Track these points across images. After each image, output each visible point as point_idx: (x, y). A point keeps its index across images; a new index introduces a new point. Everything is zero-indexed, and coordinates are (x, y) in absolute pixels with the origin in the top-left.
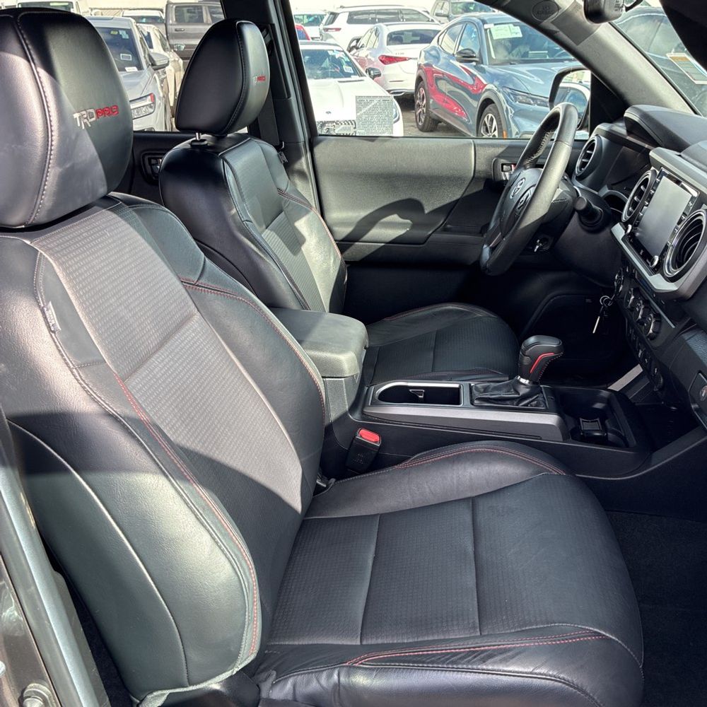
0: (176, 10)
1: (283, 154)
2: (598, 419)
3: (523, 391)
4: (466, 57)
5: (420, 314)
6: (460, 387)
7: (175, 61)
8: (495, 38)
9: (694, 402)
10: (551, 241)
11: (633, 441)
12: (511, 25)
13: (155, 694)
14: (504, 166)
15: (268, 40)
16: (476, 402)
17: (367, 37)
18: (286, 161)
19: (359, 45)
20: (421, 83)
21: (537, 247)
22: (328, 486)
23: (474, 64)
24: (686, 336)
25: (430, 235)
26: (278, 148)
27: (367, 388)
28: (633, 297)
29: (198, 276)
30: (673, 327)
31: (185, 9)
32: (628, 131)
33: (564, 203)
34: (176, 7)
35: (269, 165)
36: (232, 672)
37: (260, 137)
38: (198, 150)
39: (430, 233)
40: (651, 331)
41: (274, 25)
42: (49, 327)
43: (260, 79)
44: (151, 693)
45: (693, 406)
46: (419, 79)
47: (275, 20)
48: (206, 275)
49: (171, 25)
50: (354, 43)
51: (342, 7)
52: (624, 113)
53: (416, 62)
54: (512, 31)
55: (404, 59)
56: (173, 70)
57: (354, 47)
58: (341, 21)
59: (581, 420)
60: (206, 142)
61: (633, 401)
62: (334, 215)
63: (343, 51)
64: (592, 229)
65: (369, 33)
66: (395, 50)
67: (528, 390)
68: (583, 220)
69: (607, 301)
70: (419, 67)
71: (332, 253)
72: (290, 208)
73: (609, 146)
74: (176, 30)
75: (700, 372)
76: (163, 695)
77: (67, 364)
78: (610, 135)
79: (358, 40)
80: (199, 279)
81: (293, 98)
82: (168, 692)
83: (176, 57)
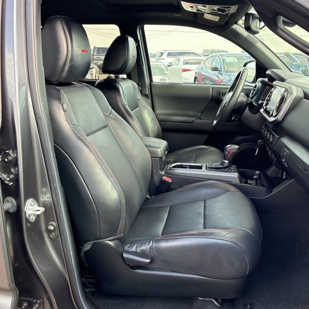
0: (97, 50)
1: (140, 87)
2: (255, 180)
3: (226, 165)
4: (215, 69)
5: (190, 149)
6: (202, 165)
7: (96, 68)
8: (227, 62)
9: (283, 159)
10: (239, 117)
11: (266, 185)
12: (233, 57)
13: (88, 243)
14: (223, 95)
15: (137, 45)
16: (208, 169)
17: (175, 62)
18: (141, 89)
19: (171, 65)
20: (197, 79)
21: (233, 118)
22: (151, 198)
23: (218, 71)
24: (281, 139)
25: (195, 120)
26: (138, 85)
27: (167, 166)
28: (266, 132)
29: (109, 114)
30: (278, 137)
31: (101, 50)
32: (268, 80)
33: (243, 102)
34: (98, 49)
35: (134, 89)
36: (115, 237)
37: (131, 80)
38: (109, 80)
39: (194, 119)
40: (271, 140)
41: (139, 40)
42: (64, 110)
43: (133, 56)
44: (87, 242)
45: (283, 160)
46: (196, 78)
47: (139, 38)
48: (111, 114)
49: (95, 55)
50: (169, 64)
51: (165, 50)
52: (266, 72)
53: (194, 71)
54: (234, 59)
55: (190, 70)
56: (95, 72)
57: (169, 65)
58: (165, 56)
59: (248, 180)
60: (112, 78)
61: (269, 175)
62: (158, 111)
63: (165, 65)
64: (254, 112)
65: (176, 60)
66: (186, 67)
67: (227, 165)
68: (250, 109)
69: (261, 142)
70: (196, 73)
71: (156, 124)
72: (141, 106)
73: (262, 87)
74: (97, 57)
75: (285, 147)
76: (91, 243)
77: (68, 122)
78: (262, 82)
79: (171, 64)
80: (109, 115)
81: (144, 67)
82: (93, 242)
83: (97, 67)
